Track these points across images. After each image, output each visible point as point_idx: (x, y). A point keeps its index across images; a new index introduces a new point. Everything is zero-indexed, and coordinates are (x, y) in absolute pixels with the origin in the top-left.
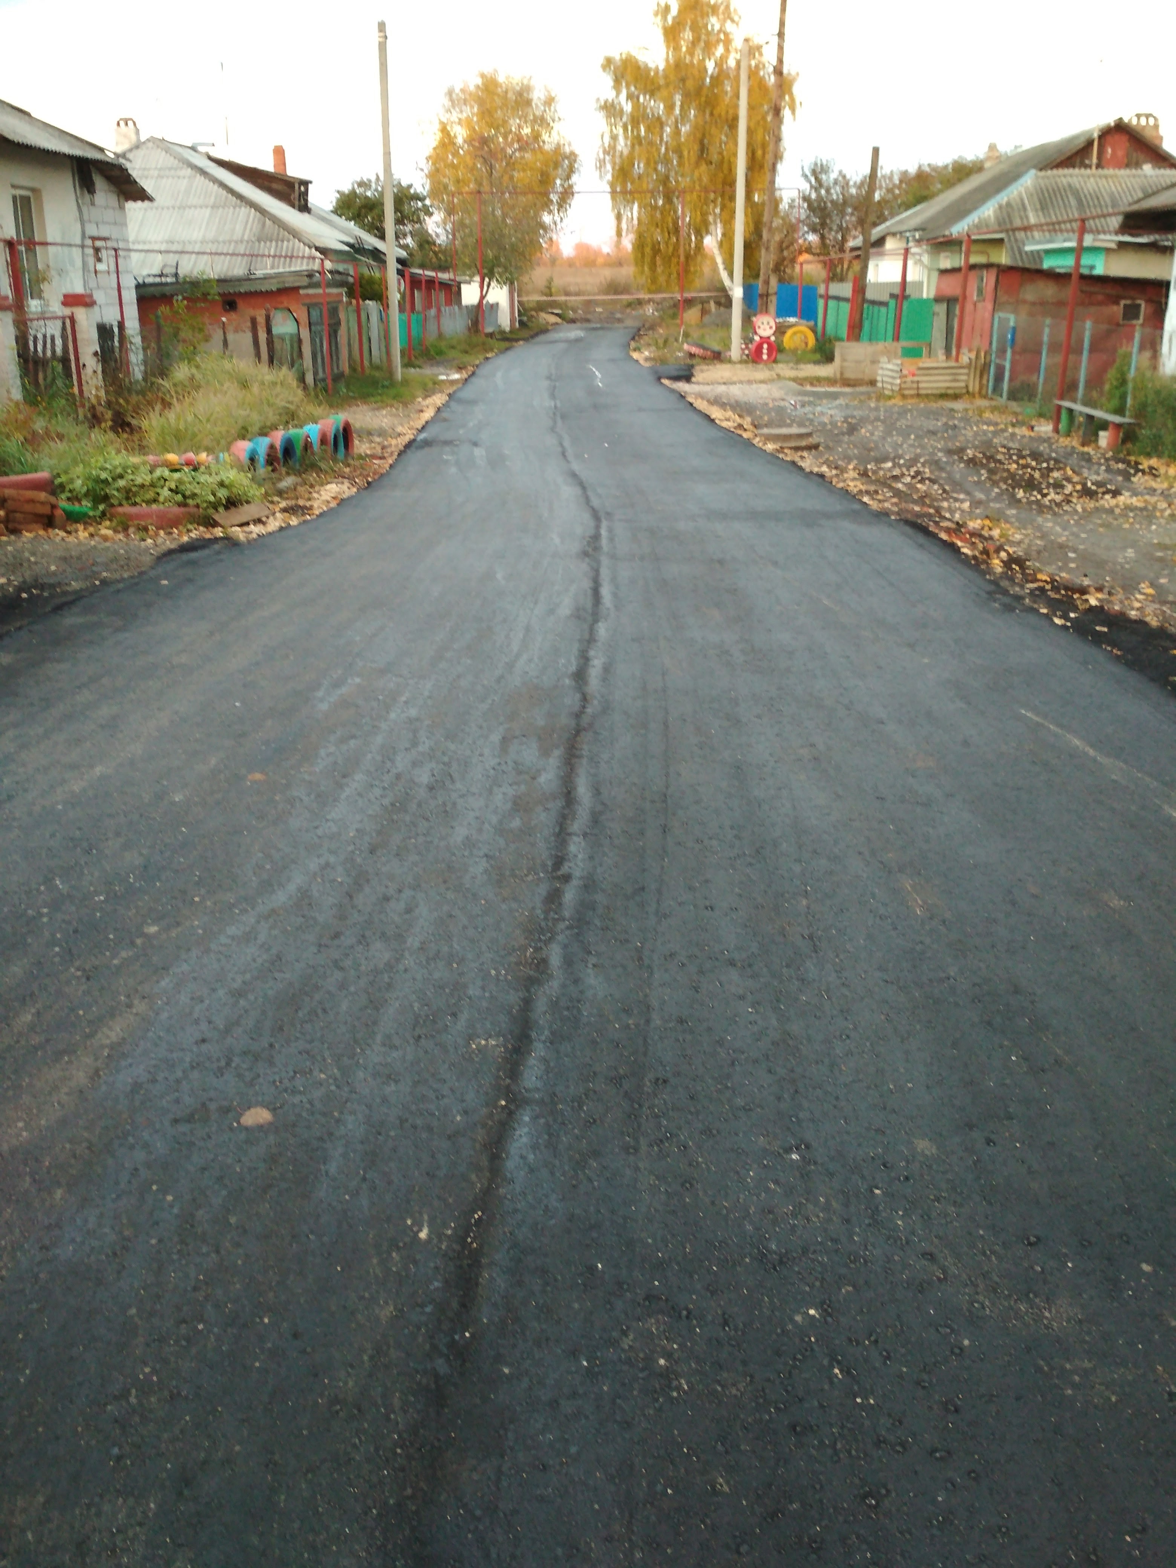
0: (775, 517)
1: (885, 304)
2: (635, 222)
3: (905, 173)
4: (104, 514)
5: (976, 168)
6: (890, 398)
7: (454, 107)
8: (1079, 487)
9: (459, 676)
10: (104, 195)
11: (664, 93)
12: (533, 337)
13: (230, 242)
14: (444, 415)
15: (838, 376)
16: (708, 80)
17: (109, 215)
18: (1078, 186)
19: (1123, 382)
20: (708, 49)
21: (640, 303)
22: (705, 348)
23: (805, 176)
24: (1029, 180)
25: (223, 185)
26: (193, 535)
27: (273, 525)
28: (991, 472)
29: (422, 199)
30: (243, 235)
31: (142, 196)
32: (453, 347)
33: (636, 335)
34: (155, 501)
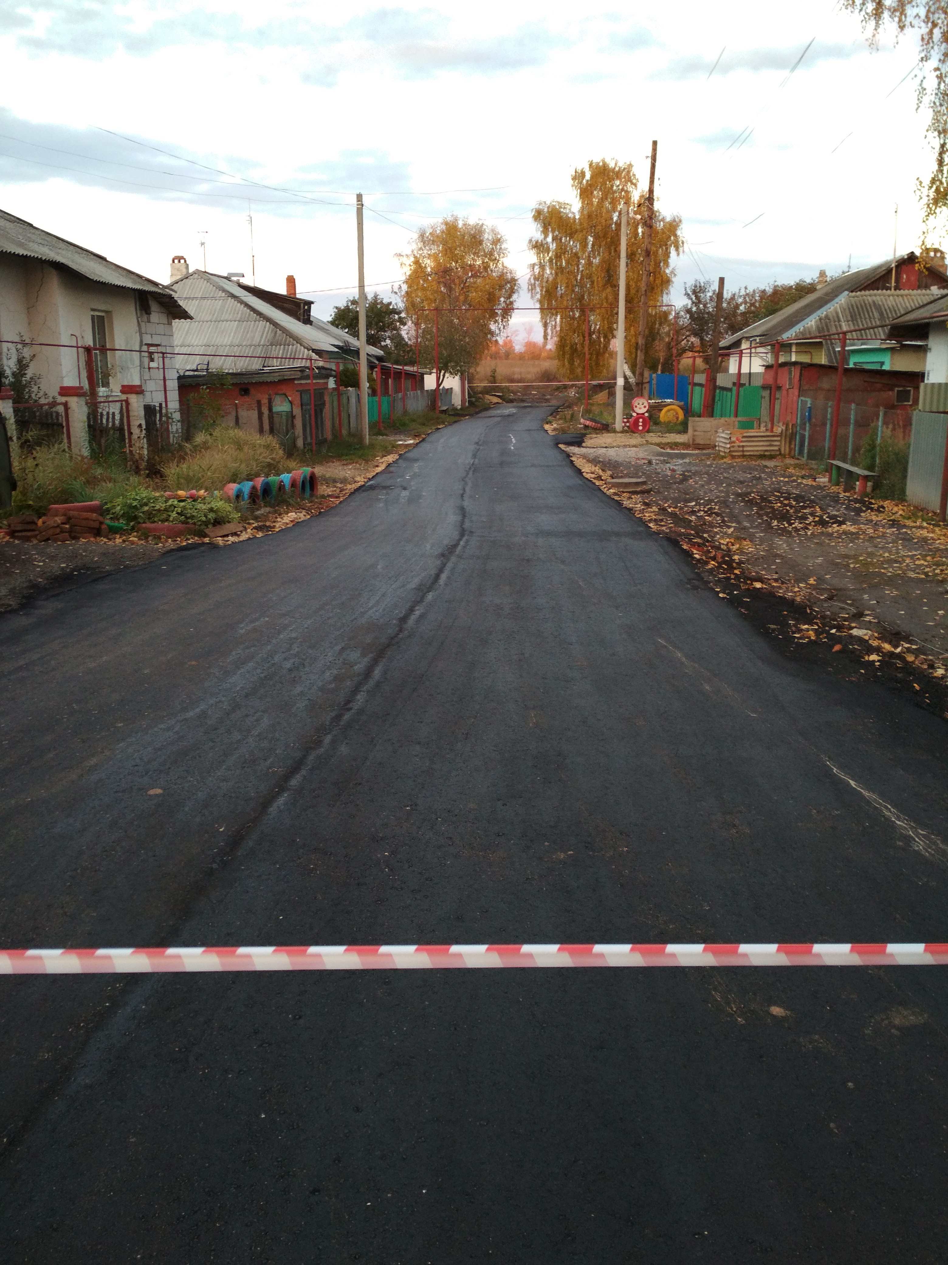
0: (581, 534)
1: (730, 390)
2: (558, 329)
3: (764, 291)
4: (133, 528)
5: (810, 289)
6: (723, 457)
7: (425, 247)
8: (817, 519)
9: (328, 618)
10: (157, 316)
11: (580, 236)
12: (477, 413)
13: (251, 346)
14: (391, 469)
15: (691, 442)
16: (613, 226)
17: (161, 329)
18: (880, 303)
19: (873, 447)
20: (614, 202)
21: (565, 387)
22: (595, 421)
23: (687, 294)
24: (843, 299)
25: (247, 305)
26: (189, 542)
27: (244, 536)
28: (761, 508)
29: (399, 313)
30: (260, 341)
31: (184, 315)
32: (414, 421)
33: (555, 412)
34: (167, 520)
